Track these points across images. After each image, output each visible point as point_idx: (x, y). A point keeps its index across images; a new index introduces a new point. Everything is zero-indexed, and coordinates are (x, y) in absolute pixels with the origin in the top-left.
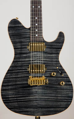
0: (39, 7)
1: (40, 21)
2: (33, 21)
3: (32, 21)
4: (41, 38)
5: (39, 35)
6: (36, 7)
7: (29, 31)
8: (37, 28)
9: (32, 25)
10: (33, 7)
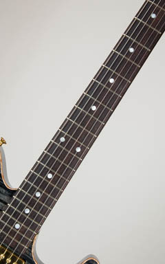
0: (78, 150)
1: (53, 191)
2: (35, 178)
3: (31, 177)
4: (25, 241)
5: (23, 230)
6: (70, 144)
7: (5, 198)
8: (31, 204)
9: (25, 186)
10: (63, 139)
